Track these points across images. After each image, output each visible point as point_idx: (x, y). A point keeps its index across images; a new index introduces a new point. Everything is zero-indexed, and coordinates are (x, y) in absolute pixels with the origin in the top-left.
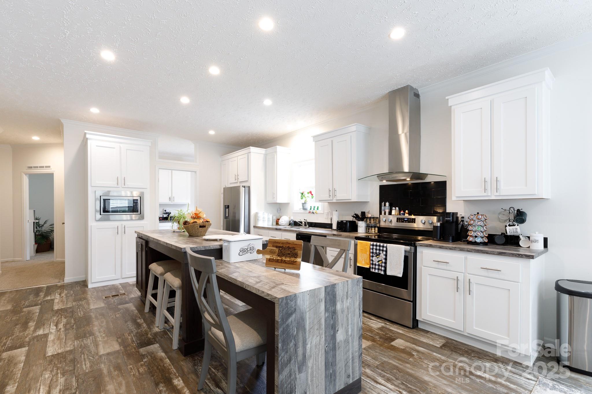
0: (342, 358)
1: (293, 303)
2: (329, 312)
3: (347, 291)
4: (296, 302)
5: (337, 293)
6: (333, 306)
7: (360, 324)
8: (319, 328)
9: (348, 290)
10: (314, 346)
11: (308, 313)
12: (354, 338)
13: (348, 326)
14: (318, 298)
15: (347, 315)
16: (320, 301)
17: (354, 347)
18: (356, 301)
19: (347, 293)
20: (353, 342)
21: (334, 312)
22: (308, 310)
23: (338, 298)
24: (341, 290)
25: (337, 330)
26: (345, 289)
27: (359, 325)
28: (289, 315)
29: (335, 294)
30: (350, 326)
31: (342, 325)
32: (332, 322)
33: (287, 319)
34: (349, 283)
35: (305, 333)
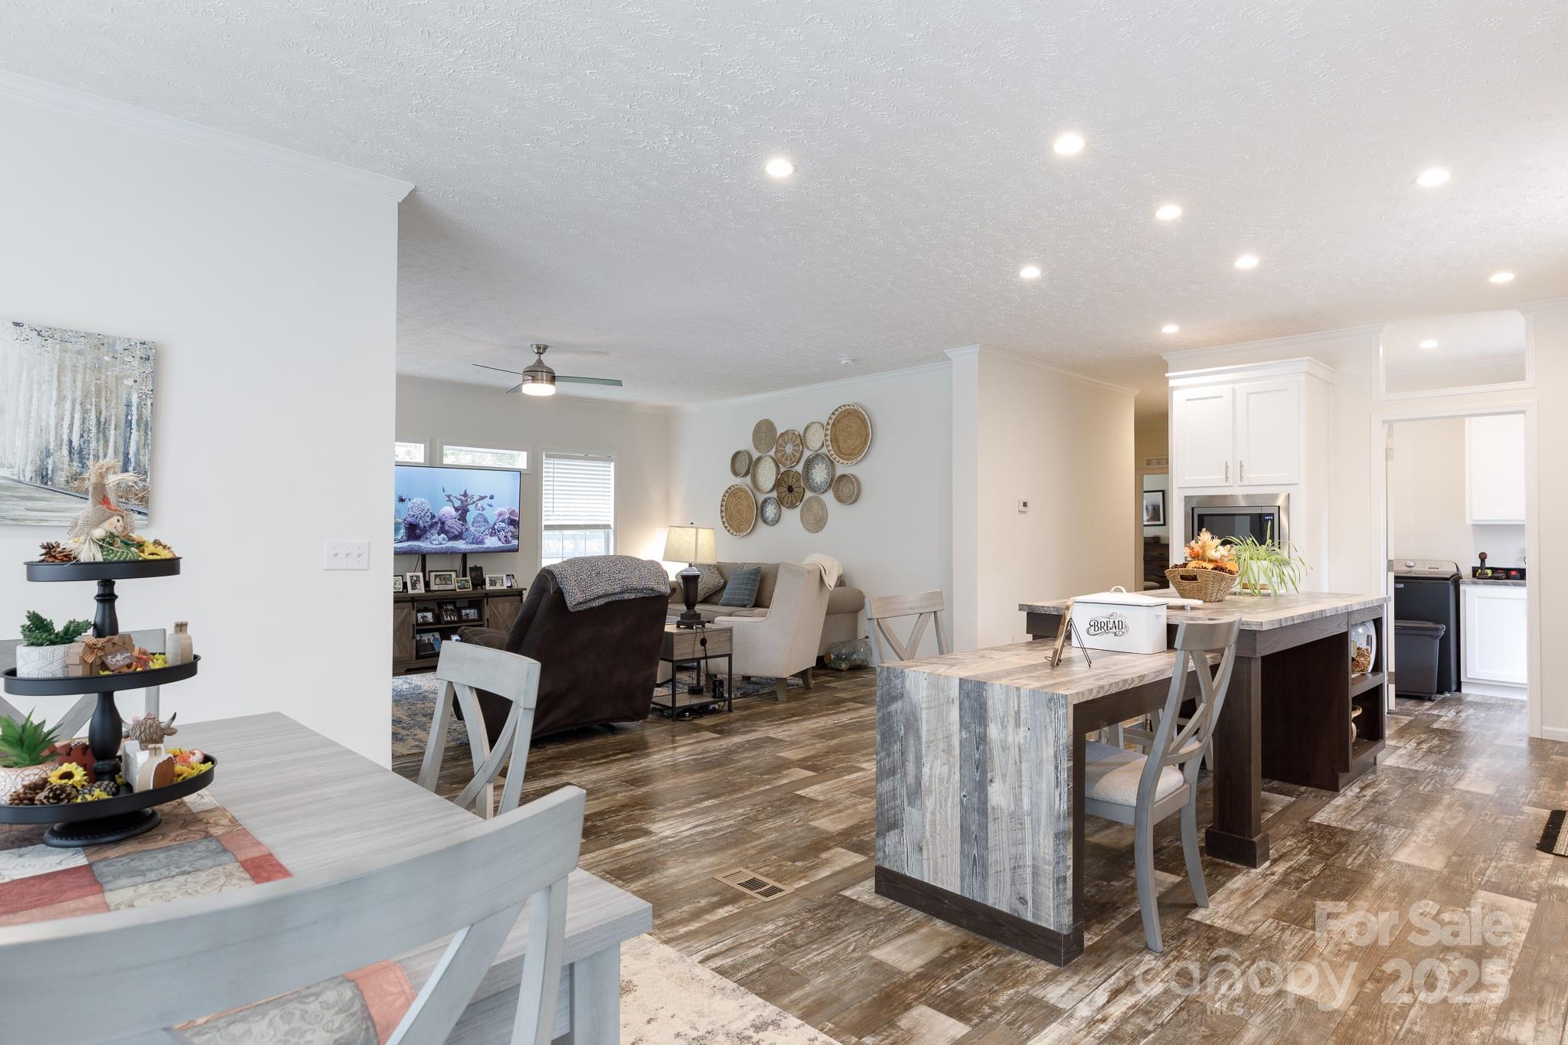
0: (1004, 846)
1: (898, 682)
2: (969, 732)
3: (1016, 709)
4: (903, 683)
5: (990, 703)
6: (980, 725)
7: (1057, 802)
8: (948, 750)
9: (1019, 704)
10: (937, 776)
11: (924, 712)
12: (1039, 825)
13: (1020, 787)
14: (945, 694)
15: (1018, 763)
16: (948, 702)
17: (1039, 845)
18: (1044, 744)
19: (1018, 713)
20: (1035, 832)
21: (982, 740)
22: (924, 706)
23: (991, 714)
24: (1001, 700)
25: (989, 778)
26: (1012, 704)
27: (1057, 806)
28: (894, 699)
29: (985, 703)
30: (1025, 790)
31: (1004, 776)
32: (977, 756)
33: (889, 704)
34: (1022, 695)
35: (920, 743)
